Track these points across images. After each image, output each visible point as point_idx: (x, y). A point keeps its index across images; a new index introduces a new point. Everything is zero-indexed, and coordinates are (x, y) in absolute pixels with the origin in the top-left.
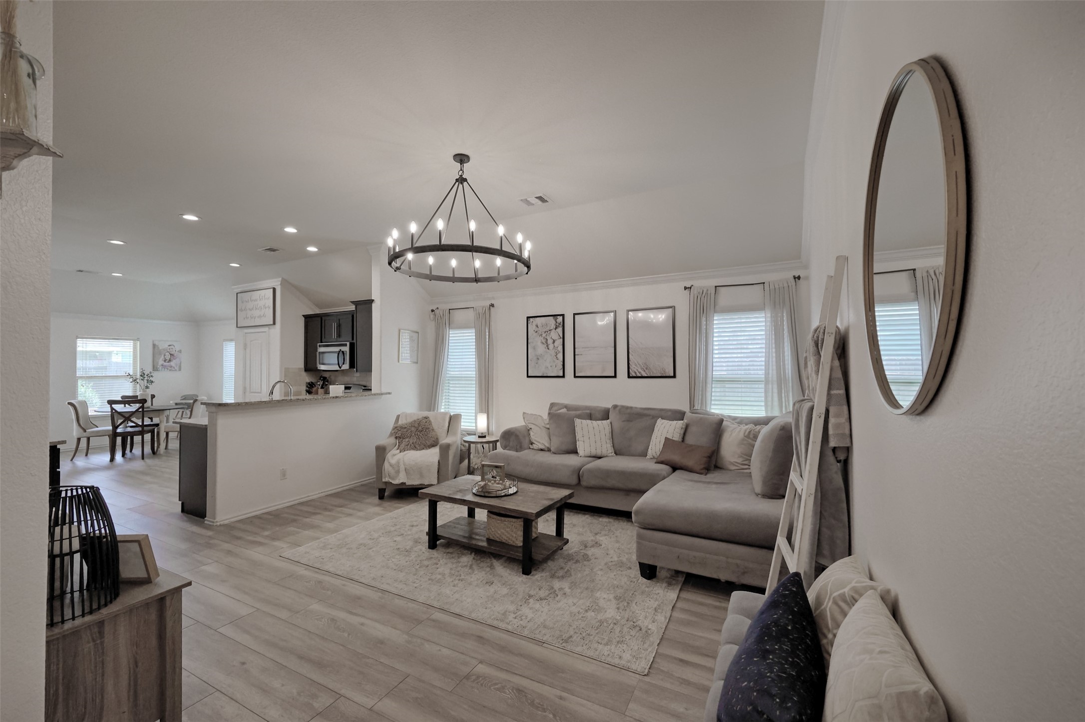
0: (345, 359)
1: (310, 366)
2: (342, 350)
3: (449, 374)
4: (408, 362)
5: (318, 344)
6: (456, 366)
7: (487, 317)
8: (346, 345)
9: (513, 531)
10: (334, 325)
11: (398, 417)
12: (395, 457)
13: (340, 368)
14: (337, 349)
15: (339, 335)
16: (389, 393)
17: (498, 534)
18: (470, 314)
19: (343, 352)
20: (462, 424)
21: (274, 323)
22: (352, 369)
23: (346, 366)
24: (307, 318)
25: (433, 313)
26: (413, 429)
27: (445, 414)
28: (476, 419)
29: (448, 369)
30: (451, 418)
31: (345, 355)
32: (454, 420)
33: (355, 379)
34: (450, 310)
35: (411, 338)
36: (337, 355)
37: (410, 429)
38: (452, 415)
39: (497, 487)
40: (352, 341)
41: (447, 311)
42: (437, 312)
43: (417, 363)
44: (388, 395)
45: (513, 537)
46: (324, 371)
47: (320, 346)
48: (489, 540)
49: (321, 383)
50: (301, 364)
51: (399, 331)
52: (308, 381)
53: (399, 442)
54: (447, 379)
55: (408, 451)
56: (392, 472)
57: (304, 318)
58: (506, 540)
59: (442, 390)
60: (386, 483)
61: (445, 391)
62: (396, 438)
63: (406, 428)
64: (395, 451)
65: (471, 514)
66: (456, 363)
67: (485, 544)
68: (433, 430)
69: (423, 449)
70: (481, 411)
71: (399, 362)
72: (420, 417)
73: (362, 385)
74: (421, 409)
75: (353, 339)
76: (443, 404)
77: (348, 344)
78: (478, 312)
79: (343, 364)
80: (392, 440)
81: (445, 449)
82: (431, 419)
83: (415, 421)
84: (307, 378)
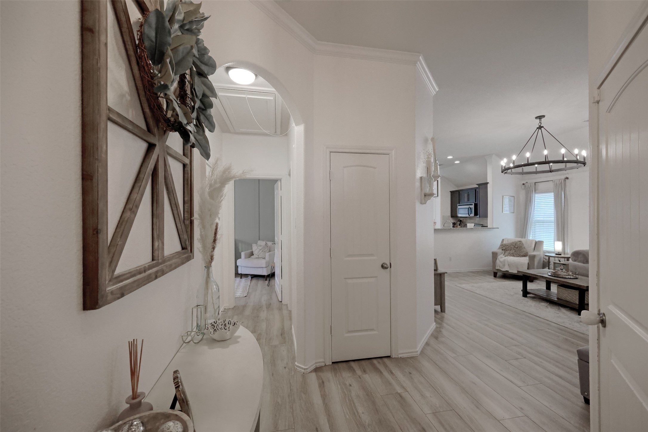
0: (472, 210)
1: (454, 215)
2: (470, 207)
3: (535, 219)
4: (508, 212)
5: (458, 205)
6: (541, 215)
7: (563, 186)
8: (472, 205)
9: (573, 296)
10: (466, 195)
11: (503, 240)
12: (502, 258)
13: (469, 216)
14: (468, 207)
15: (468, 200)
16: (498, 228)
17: (564, 296)
18: (551, 185)
19: (471, 208)
20: (544, 247)
21: (438, 196)
22: (476, 217)
23: (473, 215)
24: (452, 193)
25: (524, 185)
26: (512, 246)
27: (532, 240)
28: (554, 244)
29: (534, 216)
30: (536, 243)
31: (472, 209)
32: (538, 244)
33: (476, 221)
34: (535, 183)
35: (510, 200)
36: (468, 209)
37: (510, 246)
38: (537, 241)
39: (563, 274)
40: (476, 203)
41: (533, 184)
42: (526, 185)
43: (514, 213)
44: (497, 229)
45: (573, 298)
46: (461, 217)
47: (459, 205)
48: (558, 298)
49: (459, 223)
50: (449, 213)
51: (503, 196)
52: (453, 222)
53: (504, 252)
54: (534, 221)
55: (509, 257)
56: (501, 265)
57: (450, 193)
58: (569, 300)
59: (530, 228)
60: (498, 270)
61: (532, 227)
62: (502, 250)
63: (508, 245)
64: (502, 256)
65: (548, 288)
66: (541, 213)
67: (556, 299)
68: (524, 248)
69: (519, 257)
70: (558, 240)
71: (503, 212)
72: (516, 241)
73: (480, 224)
74: (517, 236)
75: (476, 201)
76: (531, 236)
77: (473, 204)
78: (555, 183)
79: (471, 214)
80: (500, 251)
81: (532, 258)
82: (523, 242)
83: (513, 243)
84: (452, 221)
